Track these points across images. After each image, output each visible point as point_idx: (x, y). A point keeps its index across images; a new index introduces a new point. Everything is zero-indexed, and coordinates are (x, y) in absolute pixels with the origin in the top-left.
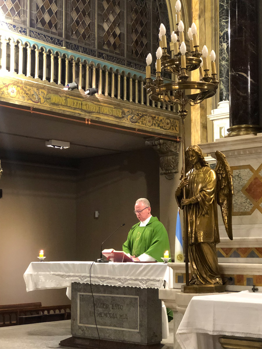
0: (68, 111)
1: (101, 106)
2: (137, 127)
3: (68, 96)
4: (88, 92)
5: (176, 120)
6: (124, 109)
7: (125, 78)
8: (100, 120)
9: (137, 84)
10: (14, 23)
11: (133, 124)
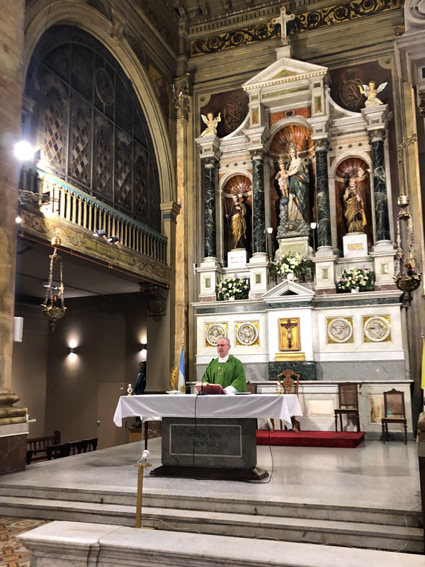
0: (97, 255)
1: (119, 254)
2: (143, 274)
3: (98, 242)
4: (111, 239)
5: (167, 271)
6: (135, 257)
10: (56, 170)
11: (139, 270)
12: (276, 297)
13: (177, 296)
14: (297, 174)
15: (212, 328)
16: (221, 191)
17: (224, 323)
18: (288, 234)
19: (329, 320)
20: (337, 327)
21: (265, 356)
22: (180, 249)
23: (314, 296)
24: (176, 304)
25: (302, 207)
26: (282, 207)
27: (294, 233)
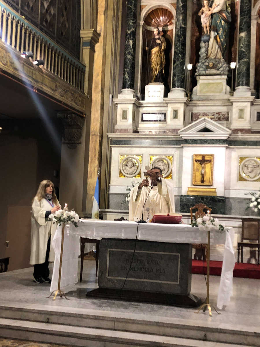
1: (44, 78)
2: (63, 101)
3: (25, 63)
4: (37, 62)
5: (85, 100)
6: (57, 83)
7: (57, 55)
8: (43, 90)
9: (63, 62)
11: (61, 97)
12: (192, 133)
13: (92, 126)
14: (220, 12)
15: (127, 159)
16: (142, 23)
17: (138, 155)
18: (208, 72)
19: (242, 159)
20: (250, 166)
21: (177, 189)
22: (97, 78)
23: (230, 135)
24: (91, 134)
25: (223, 45)
26: (202, 44)
27: (214, 71)
